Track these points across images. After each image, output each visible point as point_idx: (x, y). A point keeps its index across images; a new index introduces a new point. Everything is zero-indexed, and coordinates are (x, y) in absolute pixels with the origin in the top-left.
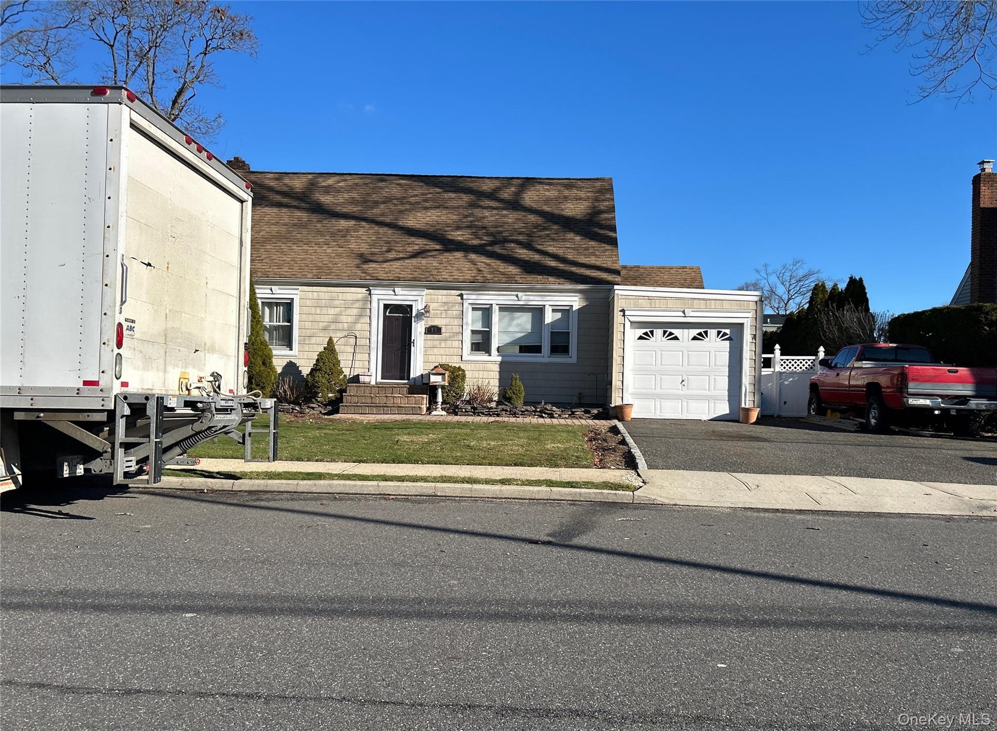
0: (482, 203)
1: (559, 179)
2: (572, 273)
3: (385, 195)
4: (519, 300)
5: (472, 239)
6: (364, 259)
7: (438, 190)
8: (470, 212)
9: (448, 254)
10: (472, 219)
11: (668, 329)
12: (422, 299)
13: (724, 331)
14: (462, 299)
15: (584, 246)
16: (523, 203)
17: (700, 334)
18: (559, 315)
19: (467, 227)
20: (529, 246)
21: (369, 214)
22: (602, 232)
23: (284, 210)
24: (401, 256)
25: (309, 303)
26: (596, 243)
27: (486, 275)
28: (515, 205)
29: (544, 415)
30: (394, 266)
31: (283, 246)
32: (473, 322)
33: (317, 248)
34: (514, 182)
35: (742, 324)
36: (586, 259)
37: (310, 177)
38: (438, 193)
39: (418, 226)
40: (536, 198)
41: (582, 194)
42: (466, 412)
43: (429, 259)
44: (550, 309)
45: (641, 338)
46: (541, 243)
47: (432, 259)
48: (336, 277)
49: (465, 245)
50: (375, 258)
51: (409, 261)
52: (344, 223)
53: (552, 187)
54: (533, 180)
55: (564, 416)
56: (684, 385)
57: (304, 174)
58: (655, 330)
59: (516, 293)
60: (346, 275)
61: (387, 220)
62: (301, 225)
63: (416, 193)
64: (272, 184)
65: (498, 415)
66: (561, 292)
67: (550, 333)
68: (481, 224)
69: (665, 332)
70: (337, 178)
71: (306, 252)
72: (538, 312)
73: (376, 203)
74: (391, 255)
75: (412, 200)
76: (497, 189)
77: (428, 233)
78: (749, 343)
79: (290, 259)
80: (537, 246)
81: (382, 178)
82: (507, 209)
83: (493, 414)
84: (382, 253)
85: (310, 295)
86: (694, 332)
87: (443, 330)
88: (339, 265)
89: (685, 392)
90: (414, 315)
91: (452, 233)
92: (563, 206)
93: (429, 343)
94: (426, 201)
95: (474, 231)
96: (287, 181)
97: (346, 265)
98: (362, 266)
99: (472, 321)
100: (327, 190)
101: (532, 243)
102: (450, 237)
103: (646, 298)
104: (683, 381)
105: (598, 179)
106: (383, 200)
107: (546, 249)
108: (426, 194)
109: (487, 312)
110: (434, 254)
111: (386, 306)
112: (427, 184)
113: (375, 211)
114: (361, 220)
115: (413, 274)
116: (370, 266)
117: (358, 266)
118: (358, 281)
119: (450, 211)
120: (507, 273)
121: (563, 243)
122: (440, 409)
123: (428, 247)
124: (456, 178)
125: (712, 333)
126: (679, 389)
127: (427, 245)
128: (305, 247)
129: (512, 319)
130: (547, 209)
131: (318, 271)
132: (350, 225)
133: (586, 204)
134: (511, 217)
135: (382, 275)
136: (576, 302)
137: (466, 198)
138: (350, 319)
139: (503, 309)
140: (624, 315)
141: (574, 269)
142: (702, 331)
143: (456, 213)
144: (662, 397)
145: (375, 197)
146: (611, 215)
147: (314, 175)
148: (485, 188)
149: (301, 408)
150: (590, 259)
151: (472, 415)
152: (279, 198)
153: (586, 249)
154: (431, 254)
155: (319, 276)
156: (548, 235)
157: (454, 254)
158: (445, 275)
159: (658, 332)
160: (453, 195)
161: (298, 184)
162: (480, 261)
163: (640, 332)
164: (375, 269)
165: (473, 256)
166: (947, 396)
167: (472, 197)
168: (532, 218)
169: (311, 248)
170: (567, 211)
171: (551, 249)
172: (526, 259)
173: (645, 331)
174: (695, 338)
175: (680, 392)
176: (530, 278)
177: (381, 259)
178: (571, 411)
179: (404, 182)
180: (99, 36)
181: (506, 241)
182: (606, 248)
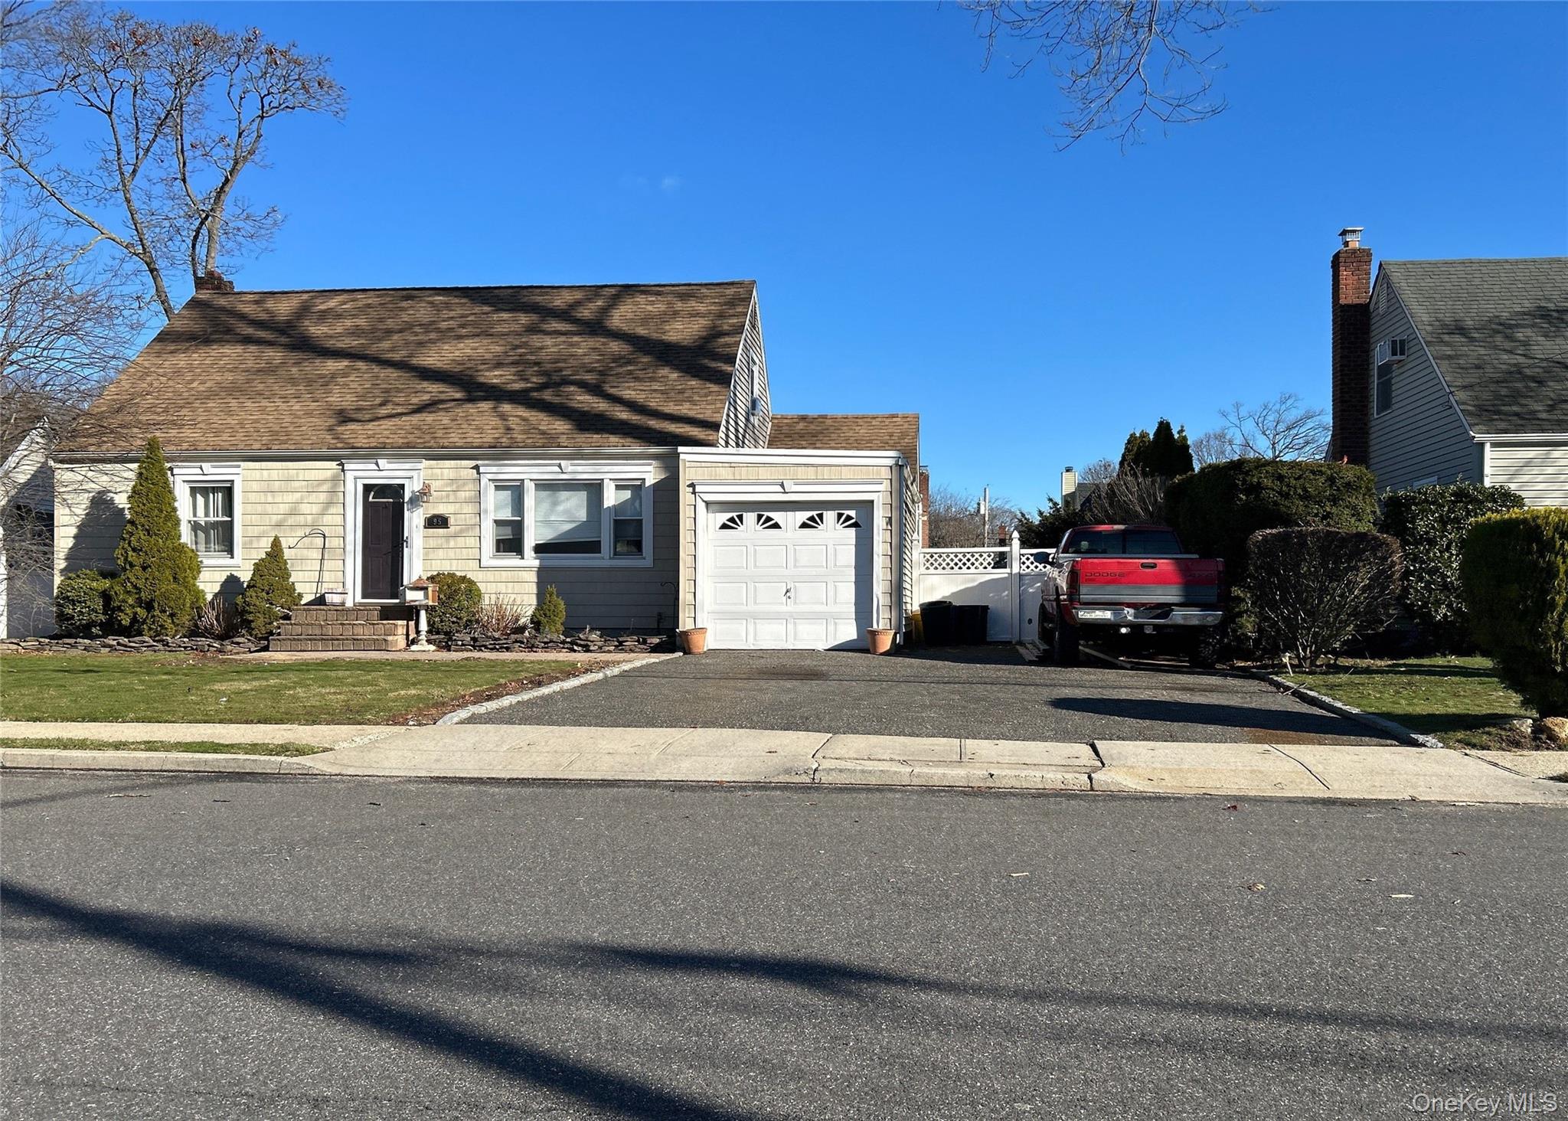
0: (545, 327)
1: (673, 286)
2: (649, 430)
3: (406, 319)
4: (563, 473)
5: (514, 381)
6: (344, 417)
7: (486, 309)
8: (523, 340)
9: (470, 405)
10: (523, 350)
11: (765, 511)
12: (419, 476)
13: (847, 512)
14: (478, 473)
15: (680, 387)
16: (608, 323)
17: (812, 519)
18: (627, 495)
19: (512, 363)
20: (596, 390)
21: (373, 350)
22: (713, 365)
23: (252, 348)
24: (399, 411)
25: (255, 486)
26: (698, 382)
27: (515, 436)
28: (596, 328)
29: (576, 648)
30: (383, 427)
31: (234, 403)
32: (497, 508)
33: (280, 404)
34: (607, 292)
35: (872, 502)
36: (678, 408)
37: (305, 297)
38: (484, 314)
39: (439, 365)
40: (630, 316)
41: (702, 308)
42: (463, 645)
43: (440, 414)
44: (612, 485)
45: (724, 526)
46: (615, 384)
47: (444, 414)
48: (293, 447)
49: (501, 390)
50: (359, 416)
51: (408, 418)
52: (332, 365)
53: (659, 298)
54: (634, 288)
55: (607, 648)
56: (789, 598)
57: (297, 292)
58: (744, 514)
59: (558, 462)
60: (310, 442)
61: (397, 356)
62: (270, 370)
63: (452, 314)
64: (247, 309)
65: (508, 649)
66: (627, 459)
67: (612, 521)
68: (534, 358)
69: (760, 517)
70: (345, 297)
71: (263, 410)
72: (594, 489)
73: (389, 332)
74: (383, 411)
75: (444, 325)
76: (578, 303)
77: (451, 374)
78: (881, 531)
79: (236, 422)
80: (608, 389)
81: (410, 294)
82: (580, 334)
83: (501, 648)
84: (373, 407)
85: (257, 475)
86: (803, 516)
87: (451, 521)
88: (304, 428)
89: (790, 608)
90: (406, 499)
91: (487, 374)
92: (667, 327)
93: (432, 543)
94: (462, 326)
95: (520, 369)
96: (270, 304)
97: (313, 428)
98: (336, 428)
99: (496, 506)
100: (323, 316)
101: (603, 385)
102: (482, 380)
103: (727, 465)
104: (787, 591)
105: (732, 284)
106: (400, 327)
107: (620, 393)
108: (467, 316)
109: (517, 491)
110: (448, 406)
111: (368, 488)
112: (473, 300)
113: (386, 345)
114: (359, 358)
115: (406, 438)
116: (347, 428)
117: (330, 429)
118: (325, 451)
119: (494, 340)
120: (549, 432)
121: (648, 384)
122: (424, 642)
123: (443, 397)
124: (518, 290)
125: (830, 516)
126: (782, 603)
127: (443, 392)
128: (265, 403)
129: (555, 504)
130: (642, 332)
131: (270, 438)
132: (340, 368)
133: (703, 322)
134: (584, 349)
135: (361, 441)
136: (650, 474)
137: (524, 319)
138: (315, 509)
139: (542, 486)
140: (694, 493)
141: (653, 423)
142: (814, 513)
143: (502, 342)
144: (755, 617)
145: (390, 323)
146: (735, 339)
147: (311, 294)
148: (557, 303)
149: (222, 645)
150: (681, 407)
151: (471, 650)
152: (249, 331)
153: (681, 392)
154: (445, 406)
155: (269, 446)
156: (630, 373)
157: (478, 405)
158: (455, 438)
159: (750, 517)
160: (505, 315)
161: (283, 309)
162: (515, 414)
163: (723, 517)
164: (353, 431)
165: (506, 407)
166: (1143, 605)
167: (534, 317)
168: (615, 347)
169: (272, 404)
170: (671, 334)
171: (628, 394)
172: (586, 409)
173: (729, 515)
174: (804, 526)
175: (784, 608)
176: (580, 437)
177: (367, 417)
178: (618, 641)
179: (441, 298)
180: (89, 101)
181: (566, 382)
182: (711, 390)
